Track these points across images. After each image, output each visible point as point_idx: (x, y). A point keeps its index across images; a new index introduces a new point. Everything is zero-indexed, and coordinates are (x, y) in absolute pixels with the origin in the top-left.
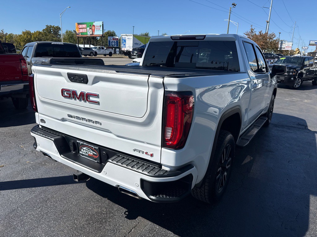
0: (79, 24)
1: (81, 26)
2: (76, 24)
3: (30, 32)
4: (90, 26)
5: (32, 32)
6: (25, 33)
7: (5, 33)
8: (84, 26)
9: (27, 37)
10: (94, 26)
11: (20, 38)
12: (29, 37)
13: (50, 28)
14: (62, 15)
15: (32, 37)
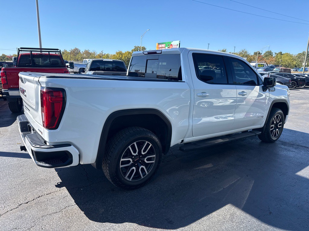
0: (159, 44)
1: (160, 46)
2: (157, 44)
3: (122, 52)
4: (169, 45)
5: (123, 52)
6: (118, 53)
7: (103, 54)
8: (163, 46)
9: (119, 56)
10: (172, 45)
11: (114, 57)
12: (121, 56)
13: (137, 48)
14: (142, 37)
15: (123, 56)
